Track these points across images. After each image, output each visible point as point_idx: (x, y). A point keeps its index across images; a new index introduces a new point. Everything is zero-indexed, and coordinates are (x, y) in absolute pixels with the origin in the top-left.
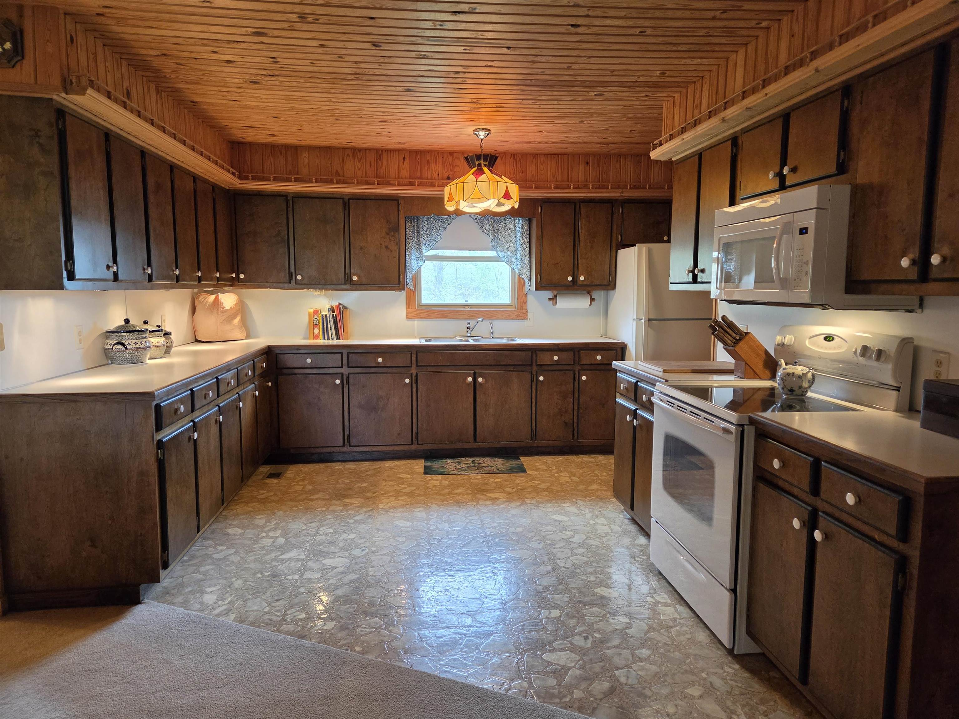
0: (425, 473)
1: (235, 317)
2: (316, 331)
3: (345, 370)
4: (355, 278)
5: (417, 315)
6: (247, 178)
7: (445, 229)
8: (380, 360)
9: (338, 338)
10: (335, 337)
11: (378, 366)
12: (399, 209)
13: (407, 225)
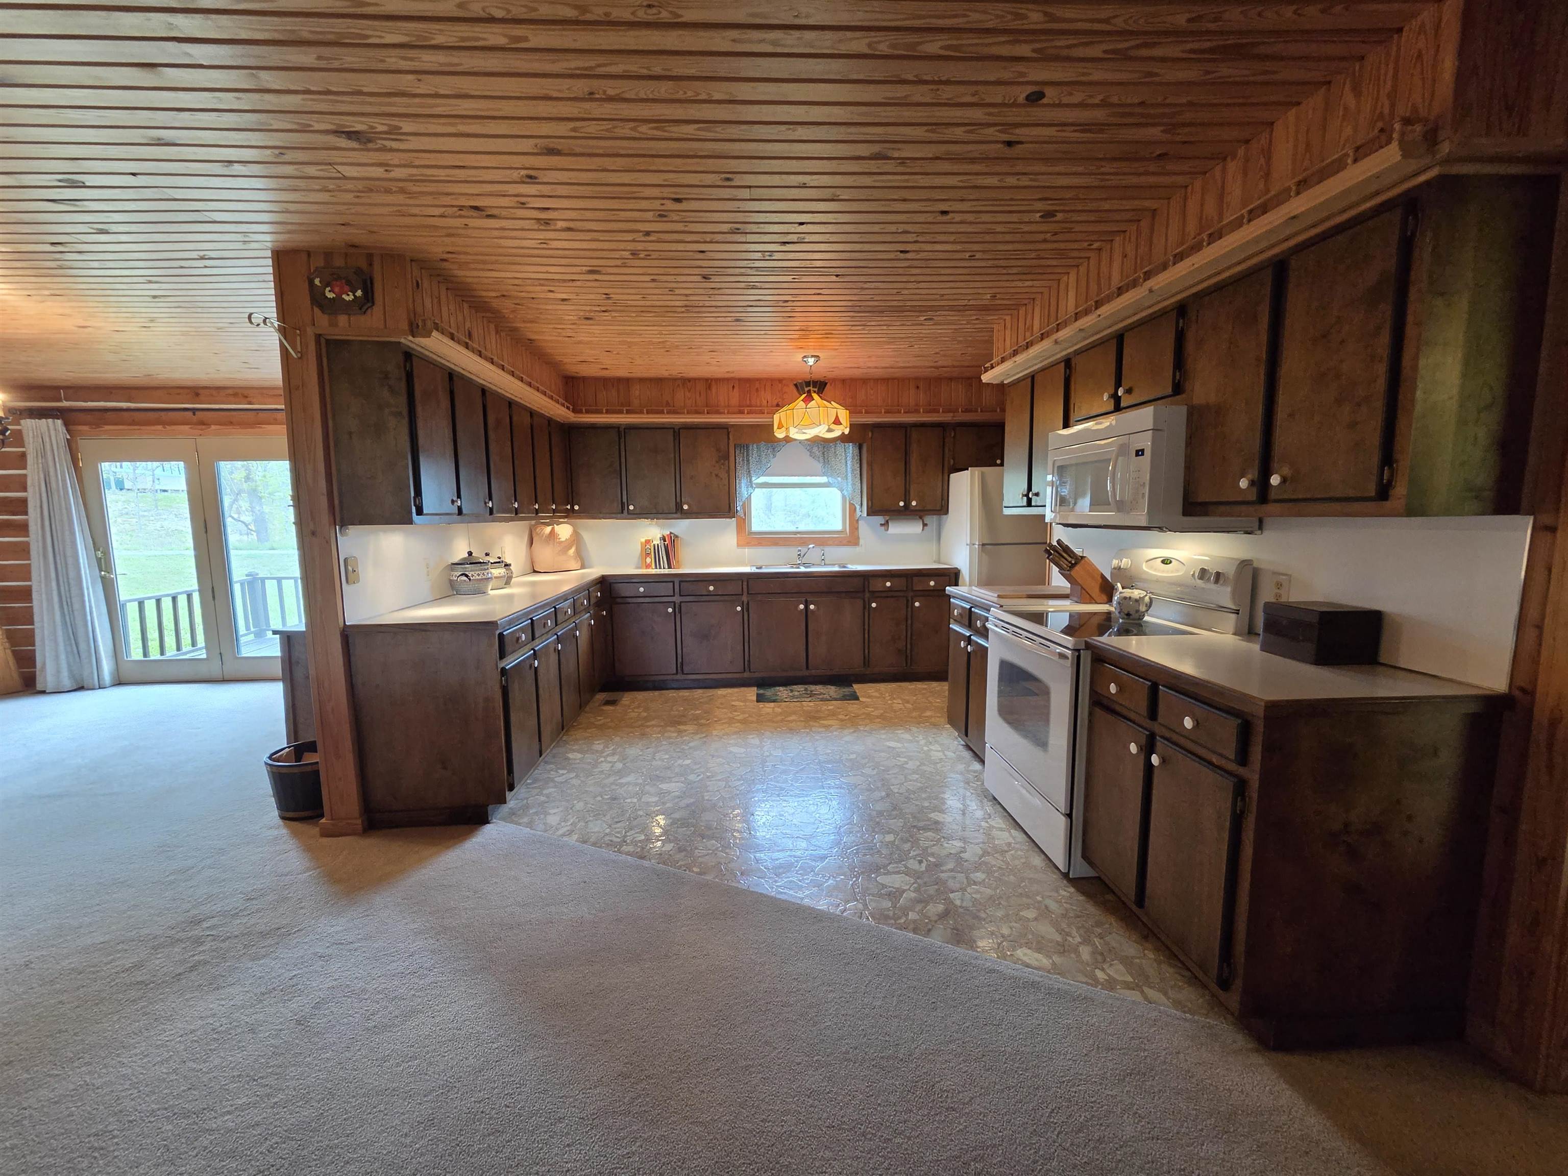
0: (758, 701)
1: (570, 548)
2: (648, 560)
3: (677, 599)
4: (686, 507)
5: (748, 543)
6: (580, 412)
7: (774, 456)
8: (711, 588)
9: (670, 567)
10: (666, 566)
11: (710, 594)
12: (729, 439)
13: (737, 453)
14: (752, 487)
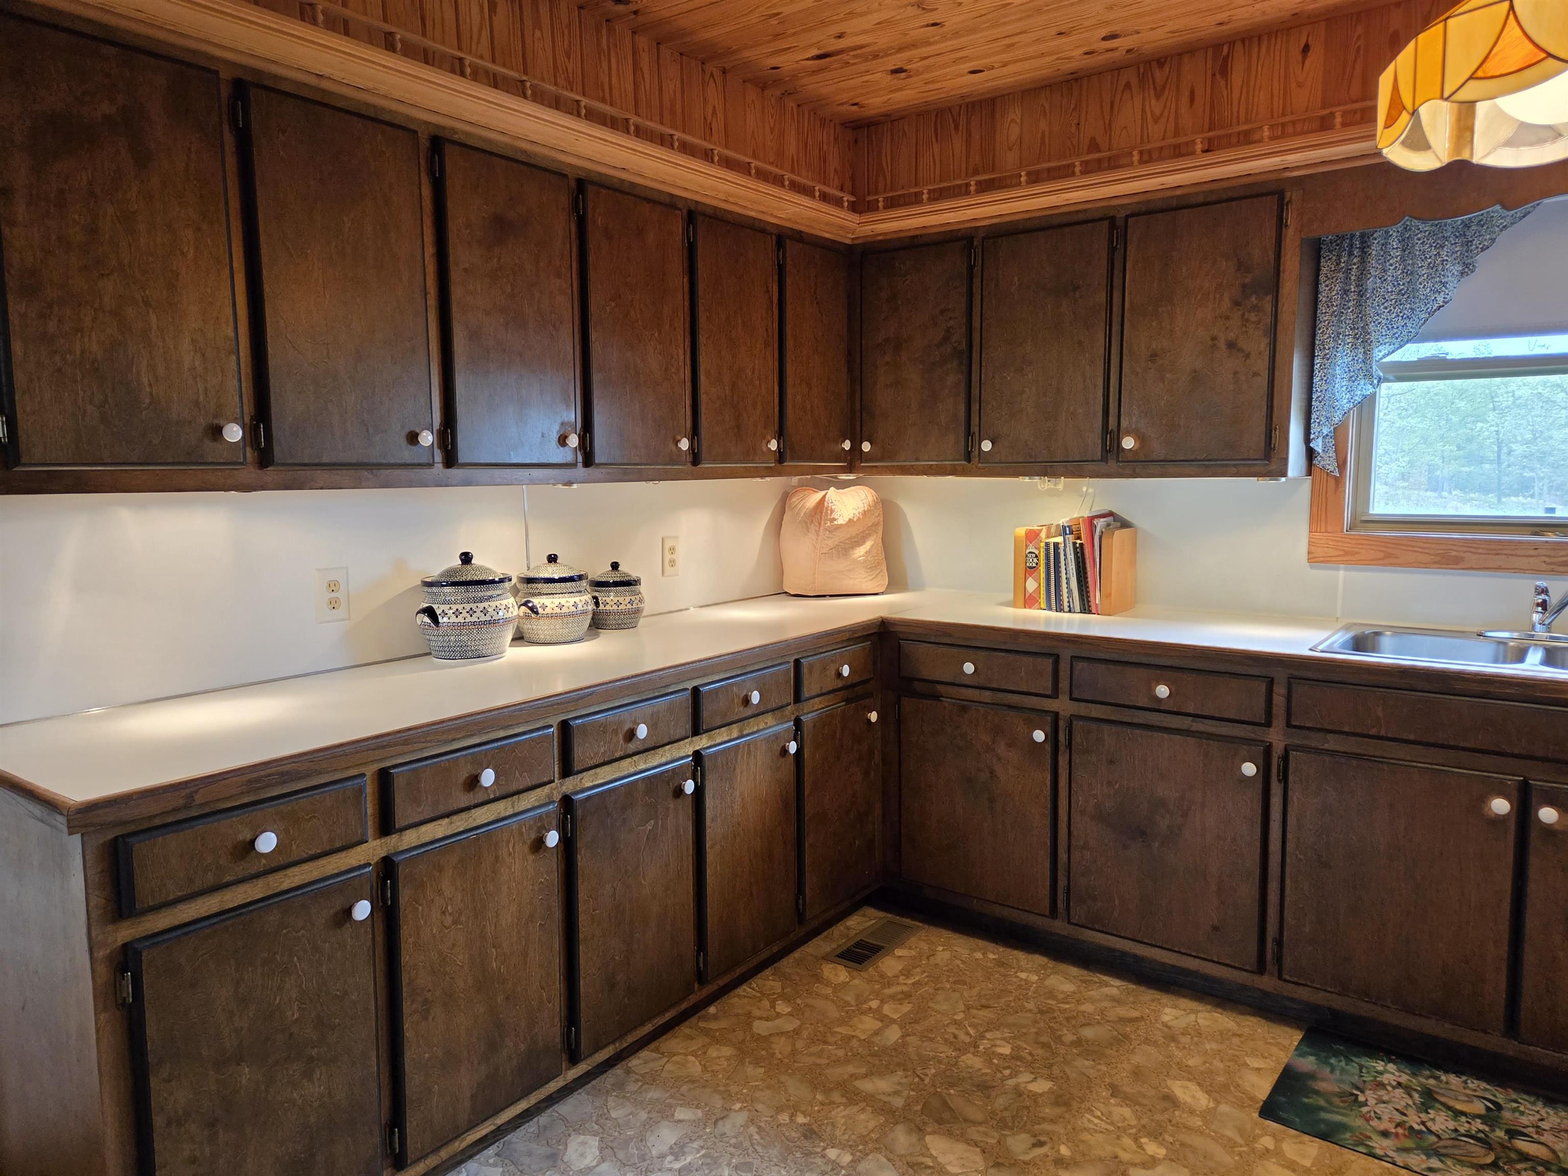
0: (1269, 1110)
1: (859, 541)
2: (1031, 585)
3: (1063, 706)
4: (1128, 443)
5: (1347, 553)
7: (1467, 268)
8: (1163, 691)
9: (1086, 608)
10: (1077, 605)
11: (1157, 707)
12: (1281, 225)
13: (1324, 270)
14: (1369, 375)
